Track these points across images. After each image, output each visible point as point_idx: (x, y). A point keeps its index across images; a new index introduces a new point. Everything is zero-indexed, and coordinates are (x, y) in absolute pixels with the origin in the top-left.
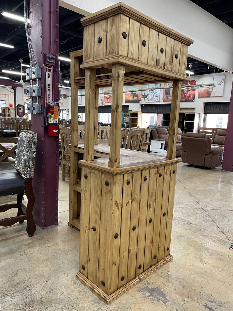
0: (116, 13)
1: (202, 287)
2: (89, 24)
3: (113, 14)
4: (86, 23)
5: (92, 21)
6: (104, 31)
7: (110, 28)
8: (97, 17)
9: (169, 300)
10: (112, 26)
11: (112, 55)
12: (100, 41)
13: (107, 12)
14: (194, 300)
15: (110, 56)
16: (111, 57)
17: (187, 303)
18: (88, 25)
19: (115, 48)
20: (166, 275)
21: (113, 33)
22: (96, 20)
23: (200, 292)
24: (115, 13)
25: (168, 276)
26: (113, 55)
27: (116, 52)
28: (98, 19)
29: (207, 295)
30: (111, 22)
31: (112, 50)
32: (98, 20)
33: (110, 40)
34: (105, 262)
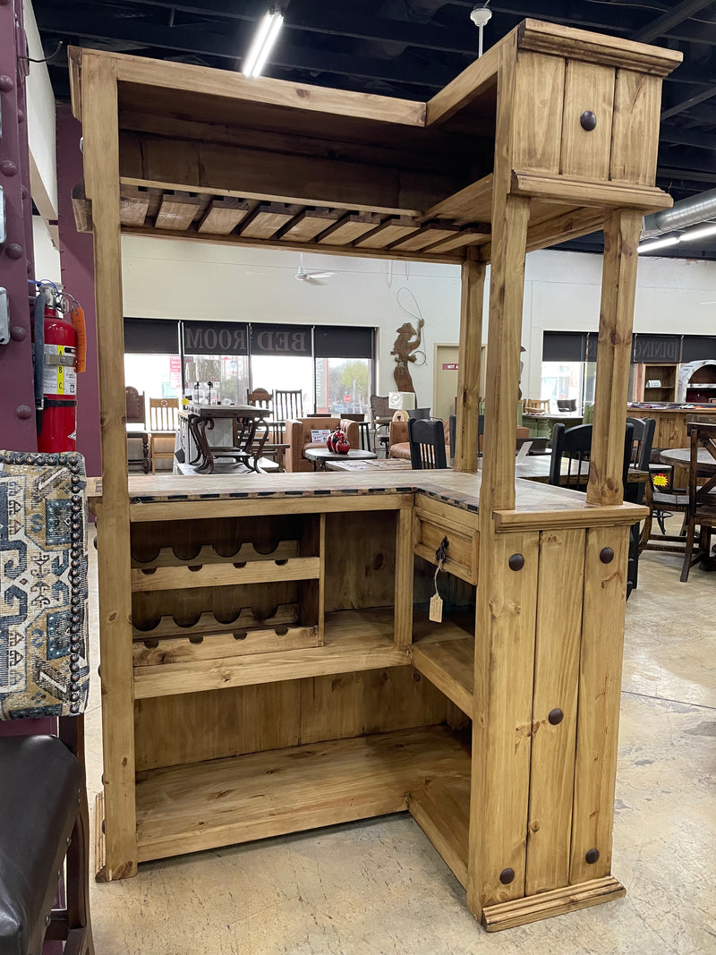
0: (653, 72)
2: (546, 51)
3: (646, 68)
4: (540, 43)
5: (570, 50)
6: (604, 100)
7: (628, 102)
8: (591, 49)
10: (634, 99)
11: (632, 182)
12: (587, 124)
13: (636, 55)
15: (626, 181)
16: (628, 186)
18: (542, 50)
19: (643, 166)
21: (638, 119)
22: (583, 54)
24: (650, 69)
26: (637, 183)
27: (645, 176)
28: (591, 56)
30: (633, 88)
31: (634, 167)
32: (589, 59)
33: (626, 135)
34: (599, 788)
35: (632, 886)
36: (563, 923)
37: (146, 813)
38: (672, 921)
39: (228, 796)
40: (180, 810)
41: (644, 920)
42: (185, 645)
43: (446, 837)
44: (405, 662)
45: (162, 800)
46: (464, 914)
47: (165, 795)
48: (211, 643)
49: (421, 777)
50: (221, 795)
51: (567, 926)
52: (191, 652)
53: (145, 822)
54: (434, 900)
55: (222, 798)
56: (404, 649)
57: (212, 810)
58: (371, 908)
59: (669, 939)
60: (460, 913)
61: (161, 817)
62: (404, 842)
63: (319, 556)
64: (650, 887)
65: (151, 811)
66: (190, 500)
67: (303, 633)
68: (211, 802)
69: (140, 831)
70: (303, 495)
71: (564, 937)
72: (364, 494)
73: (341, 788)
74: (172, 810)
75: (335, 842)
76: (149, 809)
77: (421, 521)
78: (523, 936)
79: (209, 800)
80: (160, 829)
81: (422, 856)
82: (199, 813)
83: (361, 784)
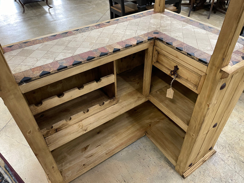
35: (217, 148)
36: (203, 168)
37: (62, 165)
38: (231, 160)
39: (89, 148)
40: (74, 160)
41: (224, 161)
42: (64, 123)
43: (165, 149)
44: (147, 100)
45: (65, 157)
46: (175, 173)
47: (66, 154)
48: (75, 118)
49: (147, 124)
50: (86, 148)
51: (205, 169)
52: (67, 124)
53: (63, 169)
54: (164, 170)
55: (87, 150)
56: (146, 97)
57: (85, 157)
58: (147, 179)
59: (233, 167)
60: (174, 172)
61: (68, 166)
62: (147, 147)
63: (114, 74)
64: (221, 148)
65: (63, 163)
66: (52, 74)
67: (110, 102)
68: (83, 153)
69: (63, 175)
70: (108, 55)
71: (205, 175)
72: (135, 46)
73: (124, 135)
74: (71, 161)
75: (126, 152)
76: (62, 163)
77: (158, 53)
78: (194, 177)
79: (82, 152)
80: (70, 172)
81: (154, 151)
82: (81, 160)
83: (129, 131)
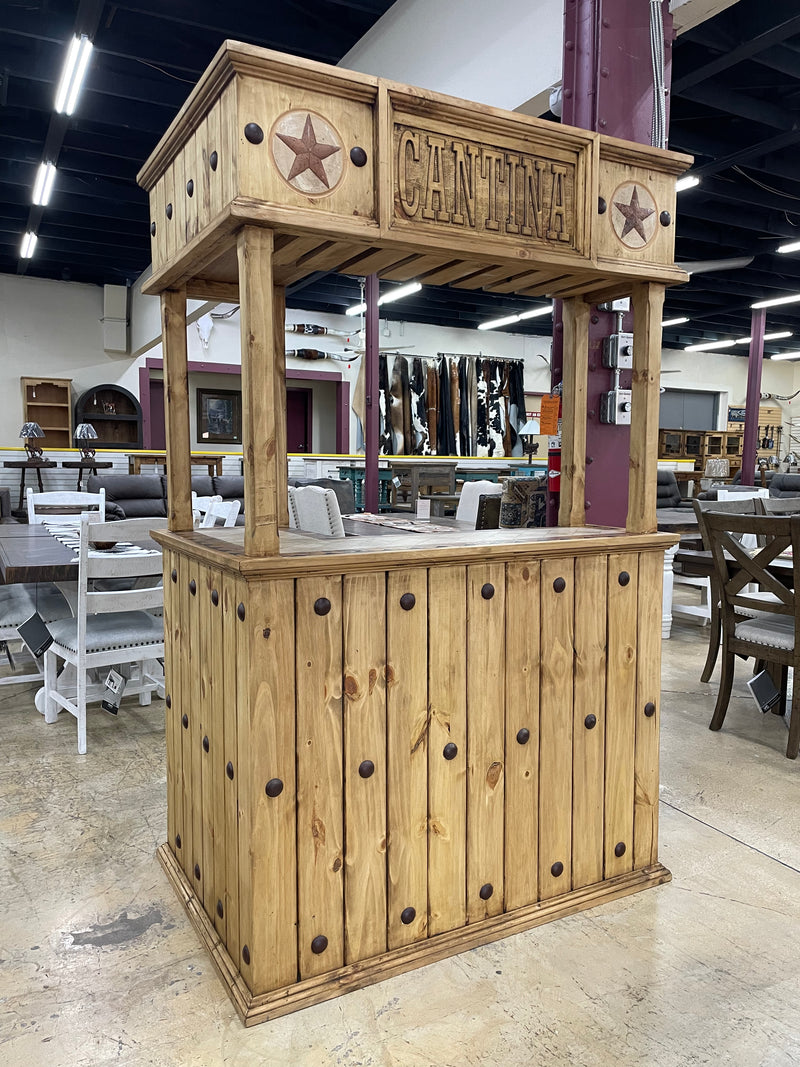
1: (45, 1041)
9: (77, 947)
14: (25, 995)
17: (33, 974)
20: (173, 976)
23: (36, 1025)
25: (164, 978)
29: (9, 1035)
